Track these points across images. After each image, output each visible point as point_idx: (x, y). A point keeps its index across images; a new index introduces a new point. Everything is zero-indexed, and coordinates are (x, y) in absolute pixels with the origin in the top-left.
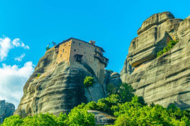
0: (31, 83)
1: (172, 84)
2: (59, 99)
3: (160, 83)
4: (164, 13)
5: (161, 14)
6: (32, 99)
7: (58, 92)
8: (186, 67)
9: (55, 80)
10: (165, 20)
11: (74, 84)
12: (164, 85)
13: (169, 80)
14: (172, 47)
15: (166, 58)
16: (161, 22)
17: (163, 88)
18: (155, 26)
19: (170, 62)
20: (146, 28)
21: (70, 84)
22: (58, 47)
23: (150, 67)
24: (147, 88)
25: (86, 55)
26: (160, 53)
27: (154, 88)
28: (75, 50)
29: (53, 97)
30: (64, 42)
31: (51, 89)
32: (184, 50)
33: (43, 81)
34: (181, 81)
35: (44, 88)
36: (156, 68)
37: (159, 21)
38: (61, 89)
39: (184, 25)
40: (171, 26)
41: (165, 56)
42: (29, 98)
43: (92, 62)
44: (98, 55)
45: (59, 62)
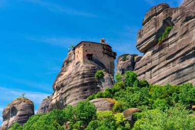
0: (57, 82)
1: (171, 64)
2: (77, 92)
3: (162, 64)
4: (160, 5)
5: (158, 6)
6: (58, 94)
7: (76, 87)
8: (180, 48)
9: (73, 78)
10: (161, 11)
11: (88, 78)
12: (166, 65)
13: (168, 61)
14: (168, 33)
15: (165, 43)
16: (159, 13)
17: (165, 68)
18: (155, 17)
19: (168, 46)
20: (148, 20)
21: (85, 79)
22: (74, 49)
23: (154, 53)
24: (153, 70)
25: (96, 53)
26: (160, 39)
27: (159, 69)
28: (86, 51)
29: (73, 91)
30: (78, 45)
31: (71, 85)
32: (178, 34)
33: (65, 79)
34: (177, 61)
35: (66, 85)
36: (159, 53)
37: (157, 12)
38: (78, 84)
39: (176, 13)
40: (167, 15)
41: (164, 41)
42: (57, 94)
43: (102, 58)
44: (106, 51)
45: (76, 62)
